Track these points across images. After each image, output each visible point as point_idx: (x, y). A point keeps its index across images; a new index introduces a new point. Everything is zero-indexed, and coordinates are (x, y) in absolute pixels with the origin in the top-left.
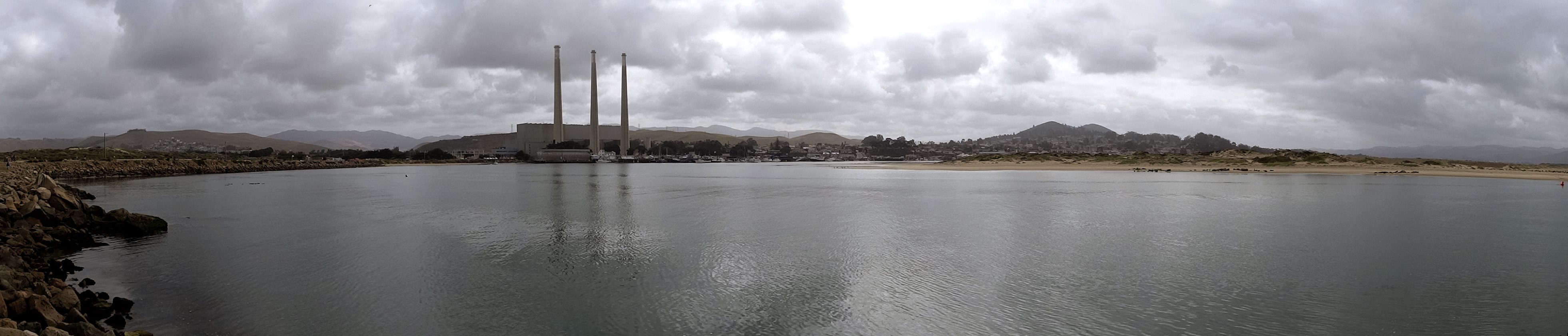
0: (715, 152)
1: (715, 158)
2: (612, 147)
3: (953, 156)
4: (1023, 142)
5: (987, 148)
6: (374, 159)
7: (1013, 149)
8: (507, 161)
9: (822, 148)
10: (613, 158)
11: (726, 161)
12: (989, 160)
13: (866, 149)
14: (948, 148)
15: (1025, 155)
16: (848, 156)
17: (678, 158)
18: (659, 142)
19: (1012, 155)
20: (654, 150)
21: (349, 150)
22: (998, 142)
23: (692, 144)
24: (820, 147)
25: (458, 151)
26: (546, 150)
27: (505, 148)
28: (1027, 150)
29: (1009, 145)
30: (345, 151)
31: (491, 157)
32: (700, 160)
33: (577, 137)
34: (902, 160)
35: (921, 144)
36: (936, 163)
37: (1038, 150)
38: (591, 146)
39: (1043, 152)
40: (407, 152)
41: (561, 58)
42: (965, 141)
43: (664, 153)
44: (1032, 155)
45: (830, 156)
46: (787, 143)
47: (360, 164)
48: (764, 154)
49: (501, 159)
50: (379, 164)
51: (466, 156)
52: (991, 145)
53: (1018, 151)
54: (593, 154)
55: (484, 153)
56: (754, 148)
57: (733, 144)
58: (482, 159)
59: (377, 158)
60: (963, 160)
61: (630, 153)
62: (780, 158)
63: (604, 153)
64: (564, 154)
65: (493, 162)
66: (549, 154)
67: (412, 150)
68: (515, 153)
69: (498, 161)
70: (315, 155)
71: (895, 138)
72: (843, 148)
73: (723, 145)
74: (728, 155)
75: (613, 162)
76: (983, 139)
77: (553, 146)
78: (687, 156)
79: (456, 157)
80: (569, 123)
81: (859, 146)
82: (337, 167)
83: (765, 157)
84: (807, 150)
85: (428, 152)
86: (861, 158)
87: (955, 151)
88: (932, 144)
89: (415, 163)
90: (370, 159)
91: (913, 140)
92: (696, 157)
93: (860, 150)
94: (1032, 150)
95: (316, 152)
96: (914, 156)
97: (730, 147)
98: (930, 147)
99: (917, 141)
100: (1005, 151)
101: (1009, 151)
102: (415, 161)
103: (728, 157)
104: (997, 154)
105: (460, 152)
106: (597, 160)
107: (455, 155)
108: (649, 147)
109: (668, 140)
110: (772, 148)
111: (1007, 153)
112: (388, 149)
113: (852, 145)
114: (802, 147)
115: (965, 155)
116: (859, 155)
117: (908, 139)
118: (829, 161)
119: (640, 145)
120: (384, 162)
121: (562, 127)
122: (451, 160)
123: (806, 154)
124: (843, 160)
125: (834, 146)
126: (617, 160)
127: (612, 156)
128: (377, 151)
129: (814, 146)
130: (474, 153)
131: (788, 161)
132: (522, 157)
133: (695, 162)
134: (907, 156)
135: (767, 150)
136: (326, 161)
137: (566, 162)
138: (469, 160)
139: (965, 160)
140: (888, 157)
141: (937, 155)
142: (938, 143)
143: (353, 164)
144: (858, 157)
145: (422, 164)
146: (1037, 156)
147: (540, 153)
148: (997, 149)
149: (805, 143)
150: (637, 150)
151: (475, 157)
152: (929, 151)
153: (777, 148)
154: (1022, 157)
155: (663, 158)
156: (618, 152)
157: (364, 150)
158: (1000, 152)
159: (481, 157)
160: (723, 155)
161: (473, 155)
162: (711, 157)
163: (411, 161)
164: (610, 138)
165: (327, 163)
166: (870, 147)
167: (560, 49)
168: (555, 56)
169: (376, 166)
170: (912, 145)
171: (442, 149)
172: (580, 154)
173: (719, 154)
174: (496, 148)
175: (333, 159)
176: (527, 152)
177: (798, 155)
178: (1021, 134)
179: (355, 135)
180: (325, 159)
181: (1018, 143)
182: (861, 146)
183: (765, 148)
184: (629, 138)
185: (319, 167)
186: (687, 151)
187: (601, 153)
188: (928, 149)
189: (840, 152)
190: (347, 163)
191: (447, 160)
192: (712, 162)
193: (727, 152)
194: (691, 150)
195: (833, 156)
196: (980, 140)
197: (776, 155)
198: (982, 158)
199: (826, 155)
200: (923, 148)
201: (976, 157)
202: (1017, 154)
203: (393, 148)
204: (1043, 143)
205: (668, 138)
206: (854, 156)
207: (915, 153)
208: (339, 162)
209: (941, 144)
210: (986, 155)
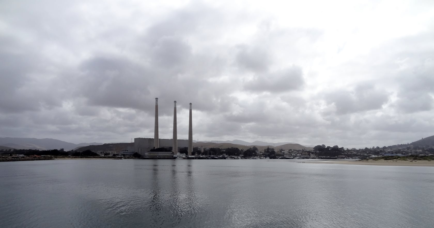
0: (236, 154)
1: (236, 157)
2: (184, 151)
3: (367, 156)
4: (415, 148)
5: (389, 152)
6: (47, 156)
7: (407, 153)
8: (128, 158)
9: (292, 152)
10: (184, 157)
11: (242, 158)
12: (391, 159)
13: (316, 153)
14: (364, 152)
15: (416, 157)
16: (306, 156)
17: (217, 157)
18: (208, 148)
19: (407, 156)
20: (205, 153)
21: (29, 150)
22: (397, 148)
23: (224, 149)
24: (291, 151)
25: (101, 151)
26: (150, 152)
27: (127, 151)
28: (418, 153)
29: (405, 151)
30: (26, 150)
31: (120, 156)
32: (228, 158)
33: (166, 146)
34: (336, 158)
35: (348, 150)
36: (356, 161)
37: (426, 153)
38: (173, 150)
39: (430, 155)
40: (69, 151)
41: (158, 104)
42: (375, 148)
43: (210, 154)
44: (422, 157)
45: (296, 156)
46: (273, 149)
47: (37, 158)
48: (261, 155)
49: (124, 157)
50: (50, 159)
51: (105, 154)
52: (392, 150)
53: (411, 154)
54: (174, 155)
55: (116, 153)
56: (256, 151)
57: (245, 150)
58: (114, 157)
59: (49, 155)
60: (374, 159)
61: (193, 154)
62: (269, 157)
63: (180, 154)
64: (159, 154)
65: (121, 158)
66: (151, 154)
67: (72, 150)
68: (133, 154)
69: (124, 158)
70: (3, 153)
71: (332, 146)
72: (303, 152)
73: (240, 150)
74: (242, 155)
75: (184, 158)
76: (387, 146)
77: (153, 150)
78: (222, 156)
79: (99, 155)
80: (162, 138)
81: (312, 151)
82: (20, 160)
83: (262, 156)
84: (284, 153)
85: (82, 151)
86: (313, 157)
87: (368, 154)
88: (354, 150)
89: (74, 158)
90: (44, 155)
91: (343, 148)
92: (226, 156)
93: (312, 153)
94: (421, 153)
95: (5, 150)
96: (343, 156)
97: (244, 151)
98: (353, 151)
99: (345, 148)
100: (402, 154)
101: (404, 154)
102: (74, 157)
103: (242, 157)
104: (396, 156)
105: (102, 152)
106: (176, 158)
107: (99, 154)
108: (203, 151)
109: (212, 148)
110: (265, 151)
111: (403, 155)
112: (57, 150)
113: (308, 150)
114: (281, 152)
115: (375, 156)
116: (312, 156)
117: (340, 147)
118: (295, 159)
119: (198, 150)
120: (54, 158)
121: (158, 141)
122: (97, 156)
123: (283, 155)
124: (303, 158)
125: (298, 151)
126: (186, 158)
127: (184, 155)
128: (49, 151)
129: (287, 151)
130: (110, 153)
131: (274, 158)
132: (137, 156)
133: (226, 159)
134: (339, 156)
135: (263, 153)
136: (12, 156)
137: (160, 159)
138: (107, 157)
139: (375, 159)
140: (328, 157)
141: (357, 156)
142: (358, 149)
143: (32, 158)
144: (311, 157)
145: (79, 159)
146: (426, 157)
147: (147, 154)
148: (396, 153)
149: (283, 149)
150: (196, 153)
151: (111, 155)
152: (352, 154)
153: (268, 152)
154: (414, 158)
155: (209, 157)
156: (187, 153)
157: (40, 150)
158: (399, 155)
159: (114, 155)
160: (240, 155)
161: (110, 154)
162: (234, 156)
163: (71, 157)
164: (183, 146)
165: (13, 158)
166: (318, 152)
167: (158, 100)
168: (156, 103)
169: (48, 159)
170: (342, 150)
171: (91, 150)
172: (167, 154)
173: (238, 155)
174: (123, 151)
175: (18, 155)
176: (140, 153)
177: (279, 155)
178: (413, 144)
179: (34, 141)
180: (11, 155)
181: (411, 149)
182: (313, 151)
183: (262, 152)
184: (193, 146)
185: (6, 160)
186: (222, 153)
187: (178, 154)
188: (351, 153)
189: (301, 154)
190: (28, 158)
191: (94, 156)
192: (234, 159)
193: (242, 153)
194: (223, 153)
195: (298, 156)
196: (385, 148)
197: (268, 155)
198: (386, 158)
199: (294, 155)
200: (349, 152)
201: (382, 157)
202: (410, 156)
203: (60, 149)
204: (429, 149)
205: (212, 147)
206: (309, 156)
207: (344, 155)
208: (21, 157)
209: (360, 150)
210: (388, 157)
